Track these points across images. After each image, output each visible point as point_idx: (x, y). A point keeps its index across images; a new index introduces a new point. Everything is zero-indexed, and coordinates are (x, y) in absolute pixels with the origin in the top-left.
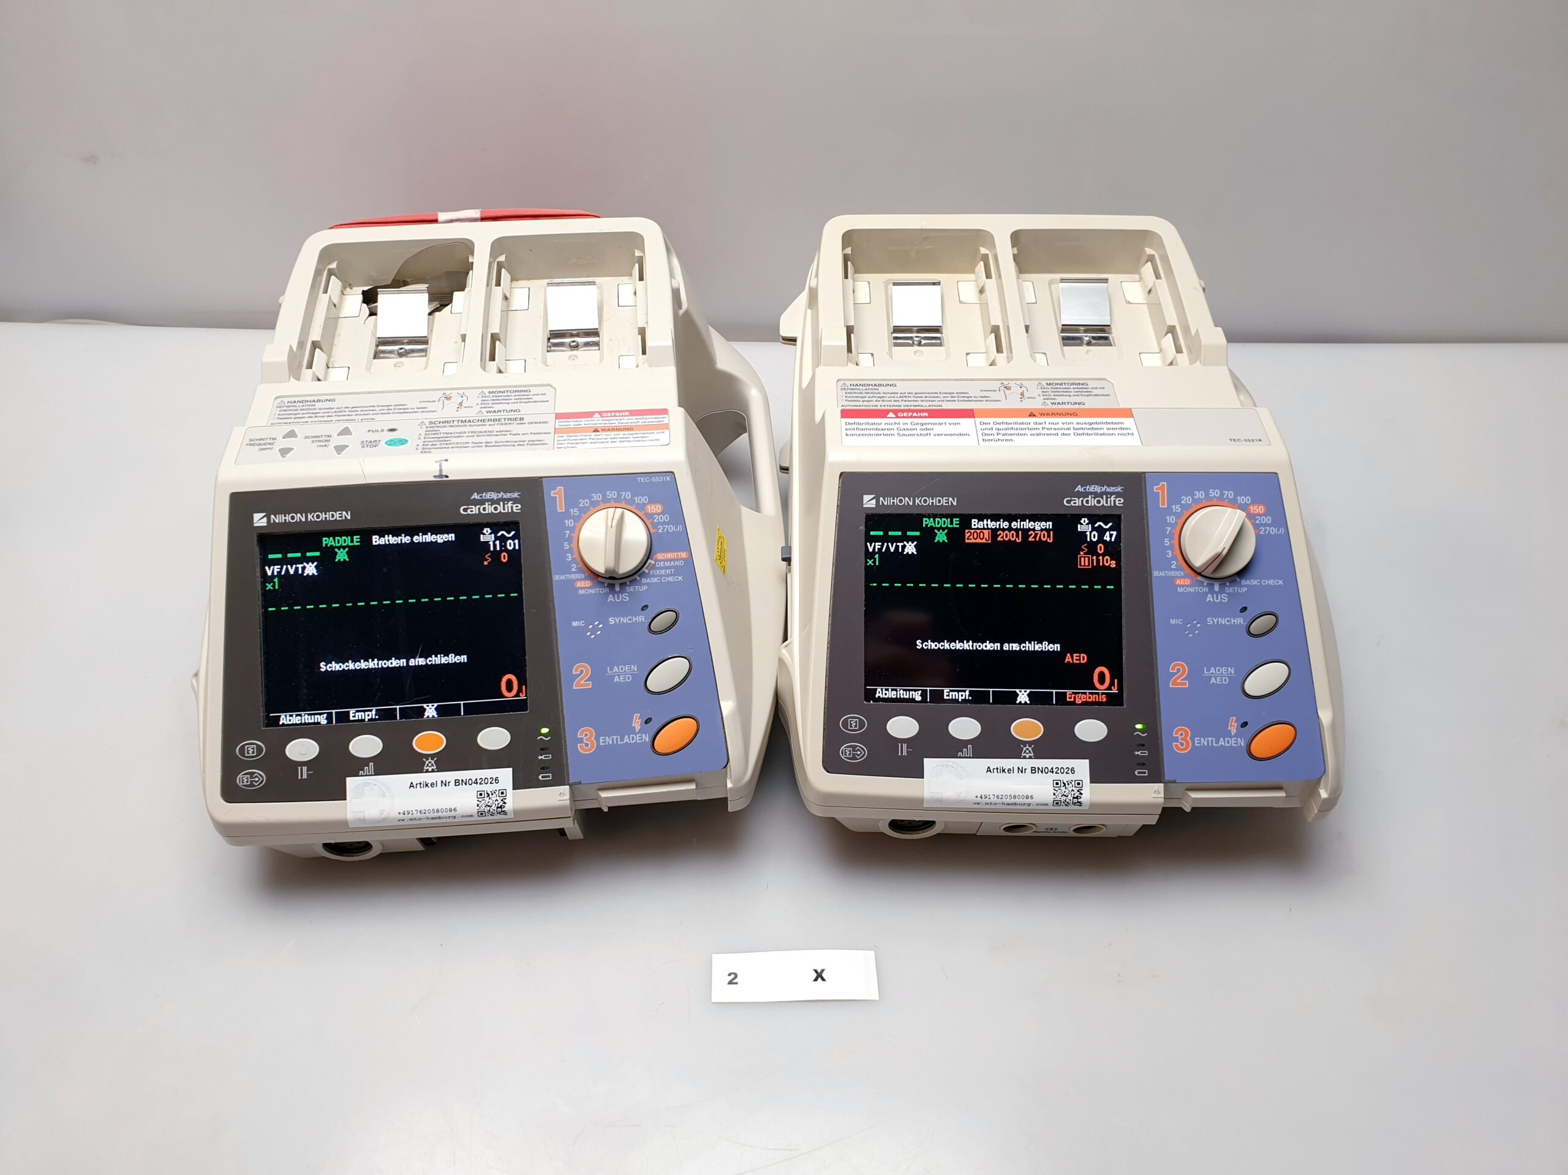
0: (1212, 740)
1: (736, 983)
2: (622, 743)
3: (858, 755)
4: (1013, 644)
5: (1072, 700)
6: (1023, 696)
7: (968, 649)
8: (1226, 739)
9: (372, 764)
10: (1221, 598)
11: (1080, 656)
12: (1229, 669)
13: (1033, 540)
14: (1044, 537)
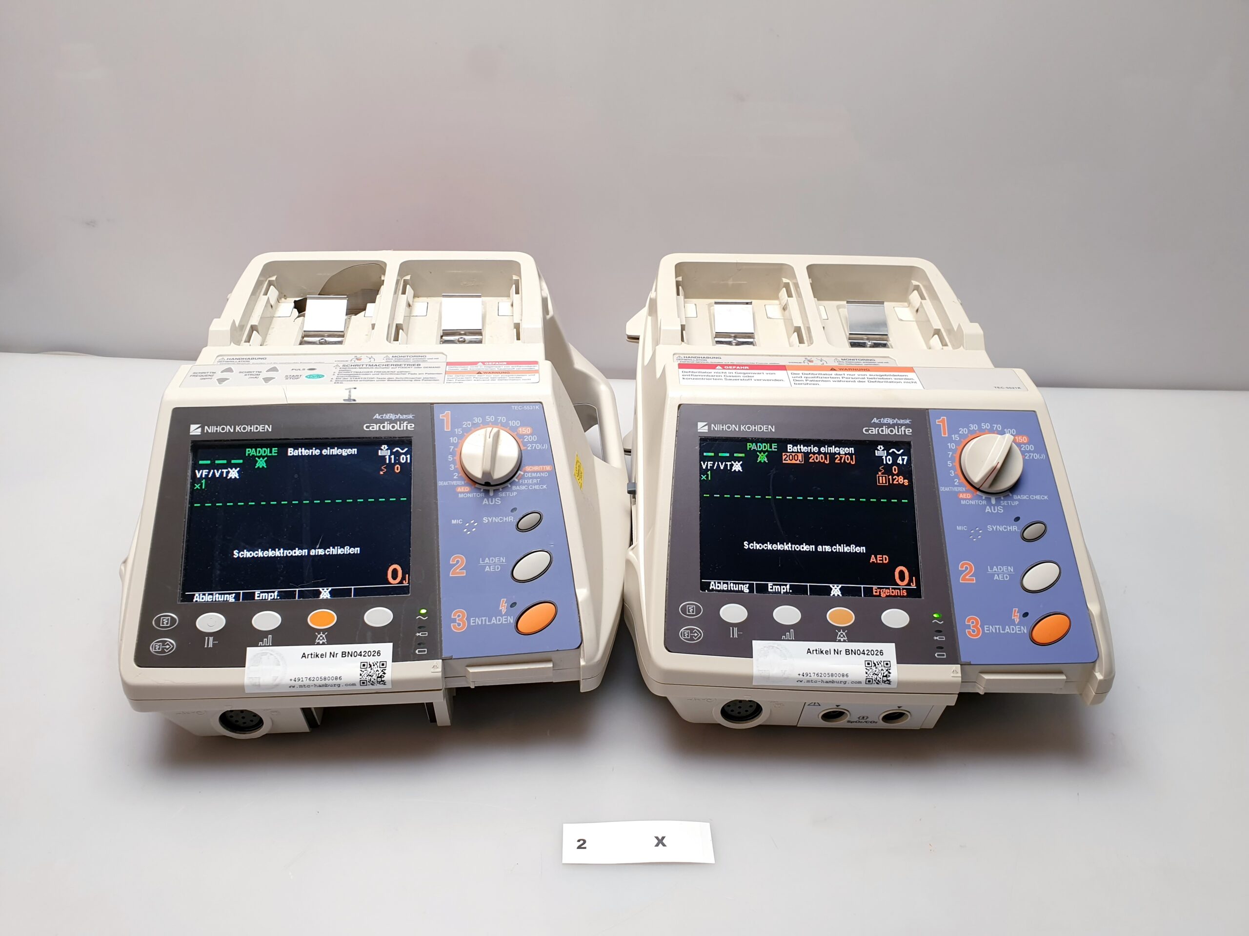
0: (999, 628)
1: (585, 848)
2: (490, 623)
3: (696, 637)
4: (826, 547)
5: (878, 594)
6: (836, 590)
7: (788, 549)
8: (1011, 627)
9: (271, 636)
10: (998, 510)
11: (882, 557)
12: (1009, 568)
13: (839, 462)
14: (848, 460)
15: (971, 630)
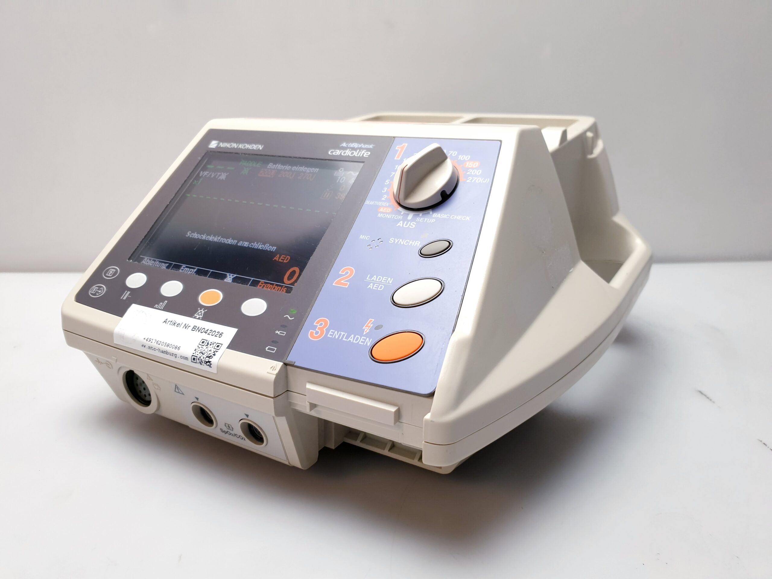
0: (344, 335)
6: (229, 278)
8: (357, 336)
10: (410, 225)
12: (390, 278)
15: (315, 332)
